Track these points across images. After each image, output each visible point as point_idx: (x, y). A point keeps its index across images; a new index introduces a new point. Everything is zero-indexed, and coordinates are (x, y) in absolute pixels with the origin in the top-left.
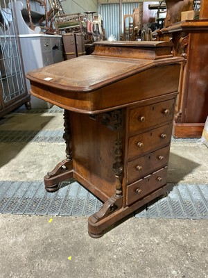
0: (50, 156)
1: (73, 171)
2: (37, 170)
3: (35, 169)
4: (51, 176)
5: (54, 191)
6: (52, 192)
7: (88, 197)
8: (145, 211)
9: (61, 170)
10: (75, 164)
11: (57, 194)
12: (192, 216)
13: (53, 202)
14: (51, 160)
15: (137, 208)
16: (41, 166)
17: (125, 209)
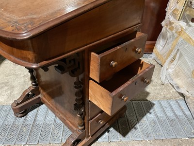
0: (22, 76)
1: (40, 96)
2: (9, 92)
3: (6, 91)
4: (18, 104)
5: (23, 116)
6: (21, 117)
7: (55, 121)
8: (106, 133)
9: (27, 97)
10: (41, 90)
11: (25, 119)
12: (148, 137)
13: (21, 129)
14: (22, 80)
15: (99, 134)
16: (13, 87)
17: (88, 139)
